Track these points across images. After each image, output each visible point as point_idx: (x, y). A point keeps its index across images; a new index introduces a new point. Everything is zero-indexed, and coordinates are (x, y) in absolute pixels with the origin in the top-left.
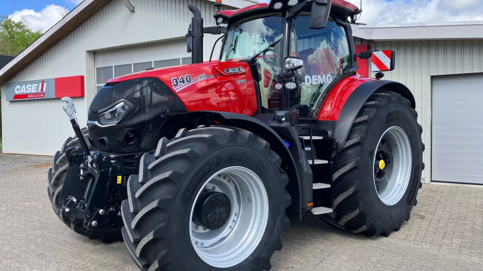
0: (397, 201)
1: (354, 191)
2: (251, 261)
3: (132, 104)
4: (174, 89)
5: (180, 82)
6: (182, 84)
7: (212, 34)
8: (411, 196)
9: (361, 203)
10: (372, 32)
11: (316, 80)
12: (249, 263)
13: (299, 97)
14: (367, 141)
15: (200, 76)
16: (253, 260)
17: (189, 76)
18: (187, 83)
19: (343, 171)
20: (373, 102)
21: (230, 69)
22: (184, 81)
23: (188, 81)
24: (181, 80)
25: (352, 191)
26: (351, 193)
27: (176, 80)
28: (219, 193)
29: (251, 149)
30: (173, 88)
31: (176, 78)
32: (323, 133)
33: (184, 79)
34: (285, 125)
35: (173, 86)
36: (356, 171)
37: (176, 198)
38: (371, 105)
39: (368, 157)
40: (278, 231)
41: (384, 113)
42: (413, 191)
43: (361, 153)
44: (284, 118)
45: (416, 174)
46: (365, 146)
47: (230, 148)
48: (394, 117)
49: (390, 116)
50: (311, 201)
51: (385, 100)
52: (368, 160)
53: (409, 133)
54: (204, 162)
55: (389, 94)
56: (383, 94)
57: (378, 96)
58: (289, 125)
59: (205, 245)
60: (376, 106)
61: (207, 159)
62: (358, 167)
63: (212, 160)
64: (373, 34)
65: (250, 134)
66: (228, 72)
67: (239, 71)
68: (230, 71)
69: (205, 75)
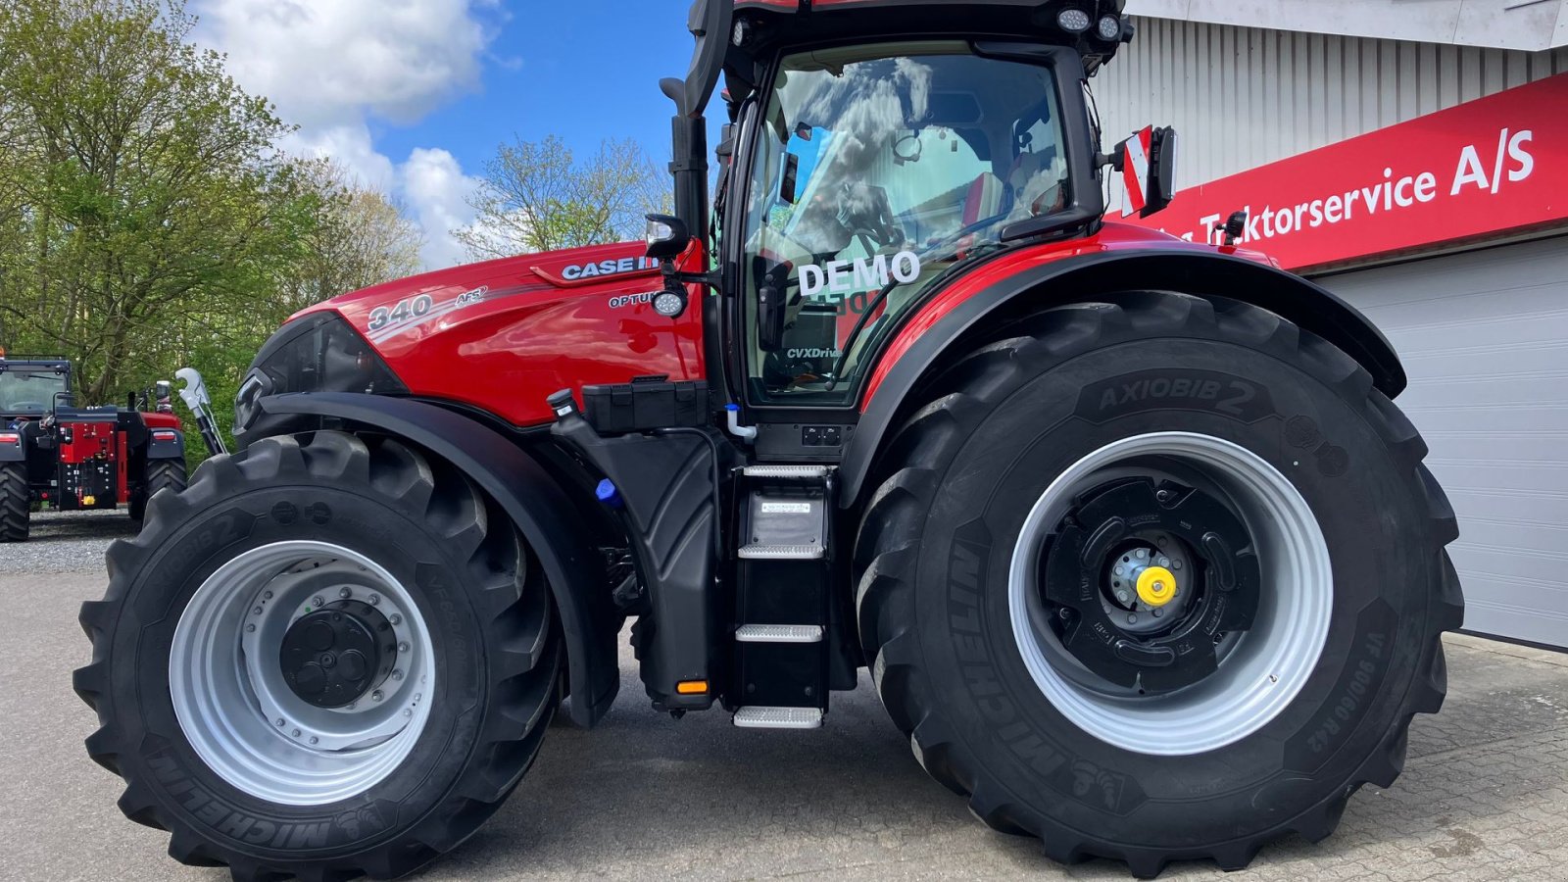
1: (883, 663)
3: (269, 379)
4: (369, 336)
5: (395, 317)
8: (1322, 734)
9: (927, 714)
11: (845, 274)
12: (359, 809)
16: (374, 804)
17: (425, 298)
18: (415, 317)
21: (591, 265)
22: (408, 312)
23: (417, 313)
24: (398, 313)
26: (882, 671)
27: (385, 311)
29: (353, 497)
30: (367, 333)
31: (385, 307)
33: (410, 306)
34: (566, 427)
35: (370, 327)
36: (895, 596)
37: (123, 605)
38: (998, 351)
39: (952, 547)
40: (471, 743)
41: (1066, 383)
42: (1341, 716)
43: (914, 529)
44: (568, 409)
45: (1368, 646)
46: (934, 506)
47: (279, 490)
48: (1143, 397)
49: (1110, 392)
50: (695, 678)
51: (1089, 331)
52: (952, 558)
53: (1296, 463)
54: (198, 521)
55: (1113, 306)
56: (1086, 306)
57: (1070, 316)
58: (580, 429)
59: (321, 745)
60: (1015, 354)
61: (208, 515)
62: (896, 580)
63: (222, 519)
64: (1558, 23)
65: (356, 456)
66: (576, 275)
67: (631, 268)
68: (585, 274)
69: (482, 290)
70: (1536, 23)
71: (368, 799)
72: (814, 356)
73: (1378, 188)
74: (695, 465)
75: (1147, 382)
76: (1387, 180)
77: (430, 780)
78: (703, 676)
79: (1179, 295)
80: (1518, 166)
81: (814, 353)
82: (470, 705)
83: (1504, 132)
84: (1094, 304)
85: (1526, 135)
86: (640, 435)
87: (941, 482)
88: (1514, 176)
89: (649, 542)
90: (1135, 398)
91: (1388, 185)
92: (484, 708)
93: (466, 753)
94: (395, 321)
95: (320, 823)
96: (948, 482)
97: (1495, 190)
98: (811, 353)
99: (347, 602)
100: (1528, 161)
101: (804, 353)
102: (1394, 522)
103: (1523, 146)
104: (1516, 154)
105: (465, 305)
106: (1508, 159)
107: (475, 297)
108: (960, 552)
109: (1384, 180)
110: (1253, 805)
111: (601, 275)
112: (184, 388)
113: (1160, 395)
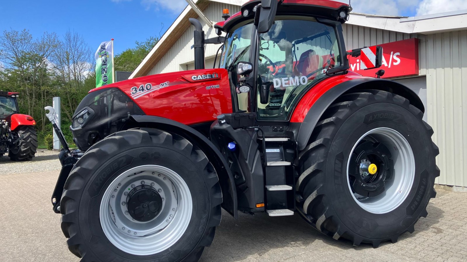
0: (390, 210)
1: (316, 195)
2: (171, 253)
3: (93, 110)
4: (133, 97)
5: (140, 90)
6: (141, 92)
7: (214, 44)
8: (414, 205)
9: (328, 208)
10: (414, 25)
11: (287, 82)
12: (168, 254)
13: (265, 100)
14: (334, 143)
15: (162, 84)
16: (173, 252)
17: (149, 84)
18: (147, 91)
19: (306, 173)
20: (346, 102)
21: (199, 76)
22: (144, 89)
23: (147, 89)
24: (141, 89)
25: (315, 195)
26: (314, 197)
27: (136, 88)
28: (147, 189)
29: (168, 150)
30: (131, 95)
31: (136, 87)
32: (289, 134)
33: (144, 87)
34: (225, 127)
35: (132, 94)
36: (319, 175)
37: (83, 190)
38: (343, 105)
39: (335, 160)
40: (204, 228)
41: (361, 114)
42: (417, 200)
43: (325, 155)
44: (224, 121)
45: (423, 182)
46: (330, 149)
47: (142, 148)
48: (378, 118)
49: (371, 117)
50: (261, 202)
51: (365, 100)
52: (335, 163)
53: (408, 135)
54: (112, 160)
55: (371, 93)
56: (363, 93)
57: (358, 96)
58: (229, 127)
59: (138, 235)
60: (349, 106)
61: (116, 157)
62: (321, 170)
63: (121, 159)
64: (415, 27)
65: (168, 136)
66: (196, 79)
67: (211, 77)
68: (198, 78)
69: (168, 82)
70: (409, 26)
71: (170, 250)
72: (278, 105)
73: (355, 65)
74: (253, 138)
75: (379, 114)
76: (358, 63)
77: (192, 242)
78: (263, 202)
79: (383, 91)
80: (396, 61)
81: (278, 104)
82: (204, 216)
83: (392, 53)
84: (365, 93)
85: (398, 54)
86: (241, 129)
87: (332, 142)
88: (395, 64)
89: (247, 162)
90: (376, 118)
91: (358, 64)
92: (208, 217)
93: (203, 232)
94: (140, 91)
95: (155, 260)
96: (333, 142)
97: (389, 67)
98: (277, 105)
99: (143, 186)
100: (399, 61)
101: (275, 105)
102: (428, 150)
103: (397, 56)
104: (395, 58)
105: (163, 87)
106: (393, 59)
107: (166, 85)
108: (337, 162)
109: (357, 63)
110: (401, 225)
111: (203, 79)
112: (47, 113)
113: (381, 118)
